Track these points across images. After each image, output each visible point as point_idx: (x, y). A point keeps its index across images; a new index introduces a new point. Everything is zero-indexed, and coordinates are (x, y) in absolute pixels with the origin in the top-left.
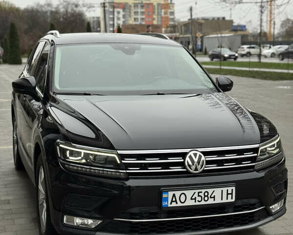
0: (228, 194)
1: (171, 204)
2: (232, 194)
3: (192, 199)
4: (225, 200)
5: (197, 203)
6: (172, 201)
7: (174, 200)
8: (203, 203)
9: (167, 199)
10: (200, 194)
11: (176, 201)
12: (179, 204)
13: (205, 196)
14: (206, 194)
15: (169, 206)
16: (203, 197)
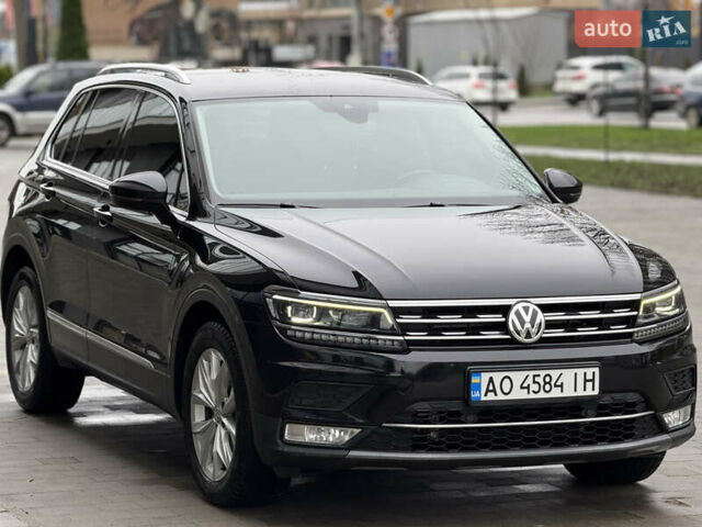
0: (586, 381)
1: (486, 395)
2: (593, 380)
3: (522, 387)
4: (580, 393)
5: (532, 396)
6: (488, 391)
7: (491, 388)
8: (542, 395)
9: (478, 386)
10: (537, 379)
11: (494, 391)
12: (501, 397)
13: (545, 383)
14: (547, 379)
15: (483, 398)
16: (542, 384)
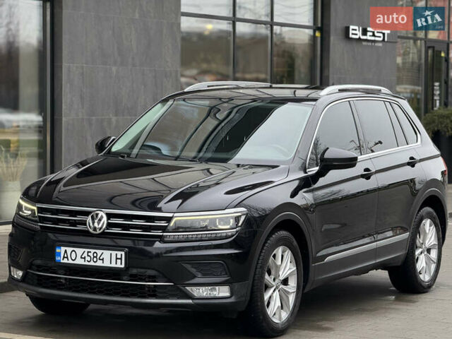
0: (117, 259)
1: (63, 259)
2: (121, 259)
3: (81, 258)
4: (113, 265)
5: (87, 263)
6: (64, 257)
8: (92, 263)
9: (60, 253)
10: (89, 254)
11: (67, 257)
12: (70, 261)
13: (94, 257)
14: (95, 255)
15: (62, 261)
16: (92, 257)
